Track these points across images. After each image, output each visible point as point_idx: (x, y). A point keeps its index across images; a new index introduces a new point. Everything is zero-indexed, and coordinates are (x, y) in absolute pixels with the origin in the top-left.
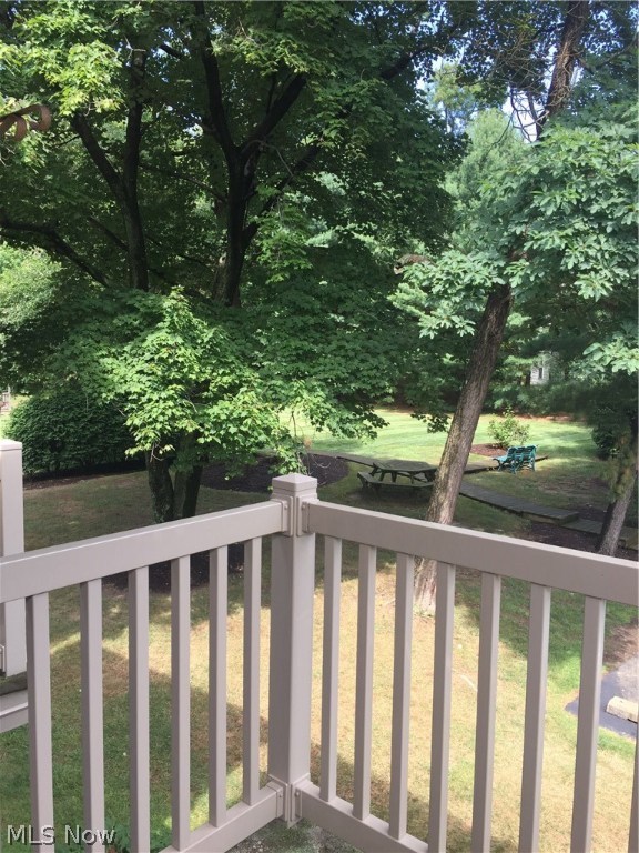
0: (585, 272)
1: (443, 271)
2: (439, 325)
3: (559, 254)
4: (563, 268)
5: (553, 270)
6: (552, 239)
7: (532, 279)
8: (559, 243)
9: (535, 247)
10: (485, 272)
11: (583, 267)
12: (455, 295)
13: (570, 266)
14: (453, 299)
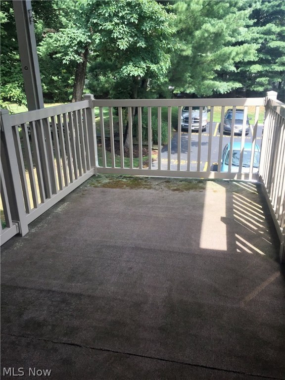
0: (120, 39)
1: (68, 37)
2: (70, 58)
3: (110, 32)
4: (112, 37)
5: (109, 37)
6: (109, 26)
7: (103, 40)
8: (111, 27)
9: (103, 28)
10: (84, 37)
11: (119, 37)
12: (74, 46)
13: (115, 37)
14: (74, 48)
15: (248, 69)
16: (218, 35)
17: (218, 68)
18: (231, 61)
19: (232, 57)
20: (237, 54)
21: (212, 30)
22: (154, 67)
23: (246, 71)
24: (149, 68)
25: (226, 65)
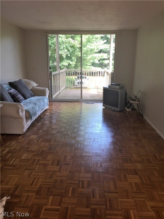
15: (103, 62)
16: (92, 50)
17: (92, 61)
18: (97, 59)
19: (97, 58)
20: (99, 57)
21: (90, 48)
22: (71, 63)
23: (103, 63)
24: (69, 63)
25: (95, 60)
